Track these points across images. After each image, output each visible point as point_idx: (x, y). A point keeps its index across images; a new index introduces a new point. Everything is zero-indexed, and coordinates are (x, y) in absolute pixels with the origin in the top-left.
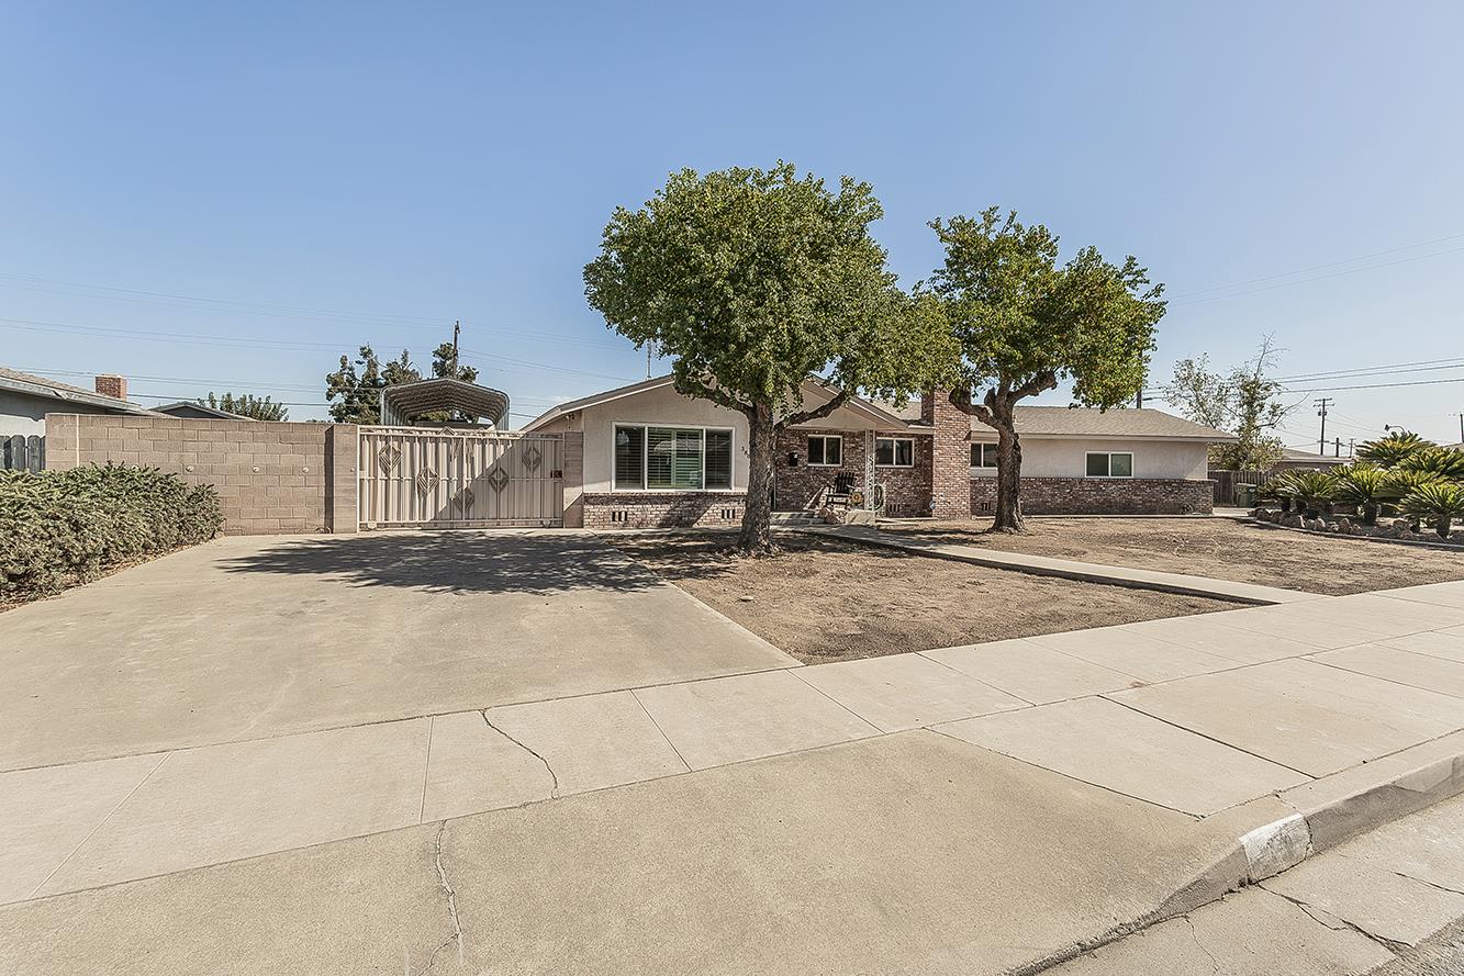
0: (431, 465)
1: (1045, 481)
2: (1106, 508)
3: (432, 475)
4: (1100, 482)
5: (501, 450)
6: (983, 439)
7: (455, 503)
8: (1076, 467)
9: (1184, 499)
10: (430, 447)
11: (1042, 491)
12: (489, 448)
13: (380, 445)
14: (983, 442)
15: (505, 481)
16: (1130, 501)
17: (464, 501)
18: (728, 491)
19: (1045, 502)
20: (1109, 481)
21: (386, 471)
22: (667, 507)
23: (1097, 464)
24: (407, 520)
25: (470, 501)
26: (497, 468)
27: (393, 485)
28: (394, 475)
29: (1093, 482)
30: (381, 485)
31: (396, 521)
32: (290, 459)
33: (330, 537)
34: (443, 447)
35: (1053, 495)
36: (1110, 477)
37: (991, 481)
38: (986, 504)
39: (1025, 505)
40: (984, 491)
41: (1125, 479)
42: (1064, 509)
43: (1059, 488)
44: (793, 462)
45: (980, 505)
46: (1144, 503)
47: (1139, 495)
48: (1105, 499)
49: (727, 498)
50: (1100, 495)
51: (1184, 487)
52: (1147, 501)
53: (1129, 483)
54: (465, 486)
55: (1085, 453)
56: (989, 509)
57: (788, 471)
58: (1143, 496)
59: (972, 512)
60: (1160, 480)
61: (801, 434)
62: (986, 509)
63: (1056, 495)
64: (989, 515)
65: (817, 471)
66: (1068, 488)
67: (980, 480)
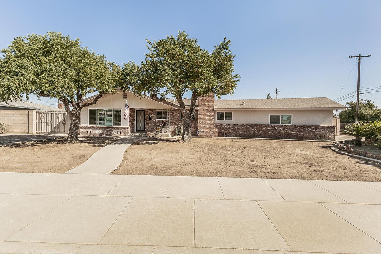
0: (50, 119)
1: (252, 126)
2: (278, 136)
3: (50, 122)
4: (275, 126)
5: (65, 116)
6: (224, 111)
7: (55, 128)
8: (266, 120)
9: (318, 134)
10: (50, 115)
11: (249, 129)
12: (62, 115)
13: (40, 115)
15: (66, 123)
16: (290, 134)
17: (57, 128)
18: (120, 126)
19: (250, 133)
20: (279, 126)
21: (42, 121)
22: (102, 130)
23: (275, 120)
24: (46, 131)
25: (58, 128)
26: (64, 120)
27: (43, 124)
28: (43, 121)
29: (271, 126)
30: (40, 123)
31: (43, 132)
32: (22, 118)
33: (28, 134)
34: (53, 115)
35: (254, 131)
36: (281, 124)
37: (227, 125)
38: (225, 133)
39: (242, 134)
40: (224, 128)
41: (287, 125)
42: (259, 136)
43: (256, 128)
44: (150, 119)
45: (223, 133)
46: (297, 135)
47: (294, 132)
48: (277, 133)
49: (118, 128)
50: (275, 131)
51: (318, 129)
52: (298, 134)
53: (289, 127)
54: (57, 124)
55: (270, 115)
56: (227, 135)
57: (149, 121)
58: (296, 132)
59: (219, 136)
60: (305, 126)
61: (153, 111)
62: (225, 135)
63: (255, 131)
64: (227, 137)
65: (159, 122)
66: (261, 128)
67: (222, 125)
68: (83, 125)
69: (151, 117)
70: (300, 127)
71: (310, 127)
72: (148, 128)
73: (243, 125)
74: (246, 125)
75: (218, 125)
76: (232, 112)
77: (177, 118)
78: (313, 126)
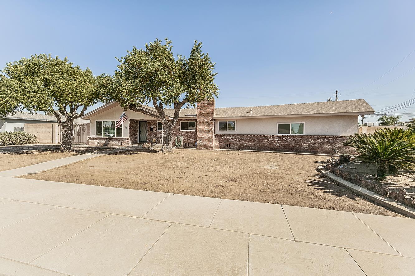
1: (256, 136)
2: (287, 149)
4: (284, 137)
5: (79, 128)
8: (272, 130)
11: (254, 140)
12: (77, 127)
14: (227, 121)
15: (79, 134)
16: (301, 146)
18: (121, 137)
19: (255, 145)
20: (288, 136)
23: (284, 128)
25: (74, 139)
29: (279, 137)
33: (52, 144)
35: (259, 142)
36: (290, 134)
37: (230, 135)
38: (228, 145)
39: (246, 146)
40: (226, 140)
41: (298, 136)
42: (265, 148)
43: (262, 139)
44: (151, 130)
45: (225, 145)
46: (310, 147)
47: (306, 143)
48: (286, 145)
49: (120, 139)
50: (284, 143)
51: (338, 140)
52: (311, 146)
53: (300, 137)
54: (73, 135)
55: (277, 124)
56: (229, 146)
57: (150, 132)
58: (309, 144)
59: (220, 147)
60: (319, 136)
61: (155, 121)
62: (228, 146)
63: (261, 142)
64: (229, 149)
65: (160, 132)
66: (267, 139)
67: (224, 135)
68: (91, 137)
69: (152, 128)
70: (314, 137)
71: (326, 138)
72: (150, 139)
73: (247, 136)
74: (250, 135)
75: (219, 136)
76: (236, 121)
77: (177, 129)
78: (330, 136)
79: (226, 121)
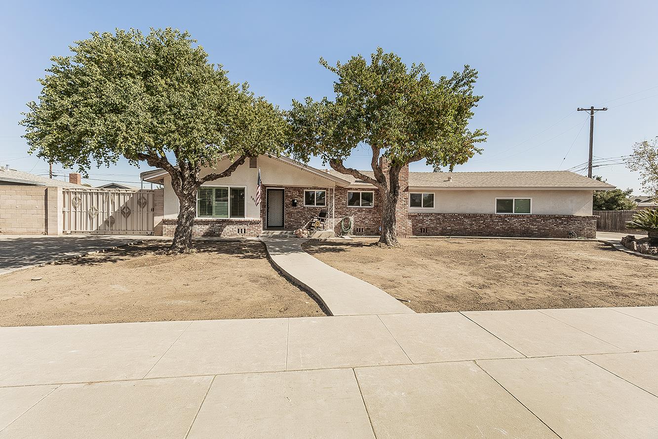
0: (95, 205)
1: (466, 216)
2: (510, 233)
3: (95, 210)
4: (506, 216)
5: (127, 198)
6: (422, 191)
7: (106, 222)
8: (489, 207)
9: (572, 228)
10: (95, 197)
11: (464, 221)
12: (122, 197)
13: (73, 196)
14: (423, 193)
15: (129, 213)
16: (528, 229)
17: (110, 222)
19: (465, 229)
20: (512, 216)
21: (75, 208)
22: (207, 227)
23: (504, 205)
24: (85, 230)
25: (113, 222)
26: (126, 206)
27: (78, 214)
28: (78, 209)
29: (500, 217)
30: (73, 214)
31: (79, 230)
32: (31, 202)
33: (46, 236)
34: (100, 197)
35: (471, 225)
36: (514, 213)
37: (427, 215)
38: (424, 229)
39: (452, 230)
40: (422, 221)
41: (525, 215)
42: (479, 233)
43: (475, 220)
44: (294, 205)
45: (420, 231)
46: (539, 230)
47: (535, 225)
48: (509, 228)
49: (241, 223)
50: (506, 225)
51: (572, 220)
52: (541, 229)
53: (528, 218)
54: (110, 215)
55: (496, 198)
56: (426, 232)
57: (291, 209)
58: (538, 226)
59: (414, 234)
60: (552, 215)
61: (299, 189)
62: (424, 232)
63: (473, 224)
64: (426, 235)
65: (309, 210)
66: (482, 220)
67: (419, 215)
68: (166, 217)
69: (296, 201)
70: (544, 217)
71: (559, 218)
72: (291, 221)
73: (453, 216)
74: (459, 215)
75: (412, 216)
76: (434, 193)
77: (343, 204)
78: (564, 216)
79: (420, 193)
